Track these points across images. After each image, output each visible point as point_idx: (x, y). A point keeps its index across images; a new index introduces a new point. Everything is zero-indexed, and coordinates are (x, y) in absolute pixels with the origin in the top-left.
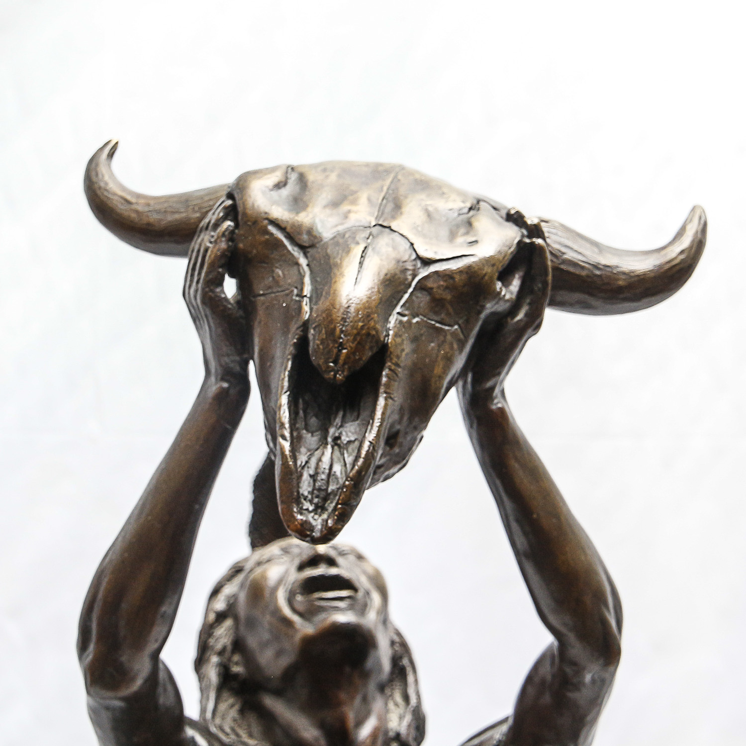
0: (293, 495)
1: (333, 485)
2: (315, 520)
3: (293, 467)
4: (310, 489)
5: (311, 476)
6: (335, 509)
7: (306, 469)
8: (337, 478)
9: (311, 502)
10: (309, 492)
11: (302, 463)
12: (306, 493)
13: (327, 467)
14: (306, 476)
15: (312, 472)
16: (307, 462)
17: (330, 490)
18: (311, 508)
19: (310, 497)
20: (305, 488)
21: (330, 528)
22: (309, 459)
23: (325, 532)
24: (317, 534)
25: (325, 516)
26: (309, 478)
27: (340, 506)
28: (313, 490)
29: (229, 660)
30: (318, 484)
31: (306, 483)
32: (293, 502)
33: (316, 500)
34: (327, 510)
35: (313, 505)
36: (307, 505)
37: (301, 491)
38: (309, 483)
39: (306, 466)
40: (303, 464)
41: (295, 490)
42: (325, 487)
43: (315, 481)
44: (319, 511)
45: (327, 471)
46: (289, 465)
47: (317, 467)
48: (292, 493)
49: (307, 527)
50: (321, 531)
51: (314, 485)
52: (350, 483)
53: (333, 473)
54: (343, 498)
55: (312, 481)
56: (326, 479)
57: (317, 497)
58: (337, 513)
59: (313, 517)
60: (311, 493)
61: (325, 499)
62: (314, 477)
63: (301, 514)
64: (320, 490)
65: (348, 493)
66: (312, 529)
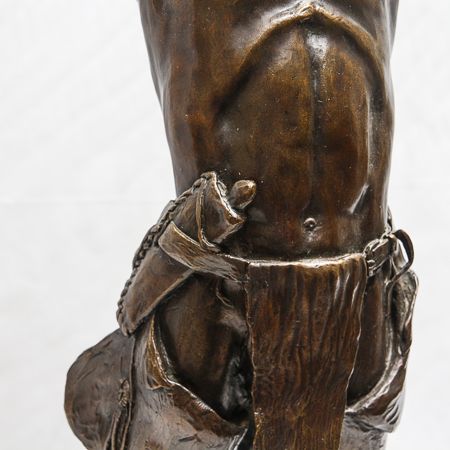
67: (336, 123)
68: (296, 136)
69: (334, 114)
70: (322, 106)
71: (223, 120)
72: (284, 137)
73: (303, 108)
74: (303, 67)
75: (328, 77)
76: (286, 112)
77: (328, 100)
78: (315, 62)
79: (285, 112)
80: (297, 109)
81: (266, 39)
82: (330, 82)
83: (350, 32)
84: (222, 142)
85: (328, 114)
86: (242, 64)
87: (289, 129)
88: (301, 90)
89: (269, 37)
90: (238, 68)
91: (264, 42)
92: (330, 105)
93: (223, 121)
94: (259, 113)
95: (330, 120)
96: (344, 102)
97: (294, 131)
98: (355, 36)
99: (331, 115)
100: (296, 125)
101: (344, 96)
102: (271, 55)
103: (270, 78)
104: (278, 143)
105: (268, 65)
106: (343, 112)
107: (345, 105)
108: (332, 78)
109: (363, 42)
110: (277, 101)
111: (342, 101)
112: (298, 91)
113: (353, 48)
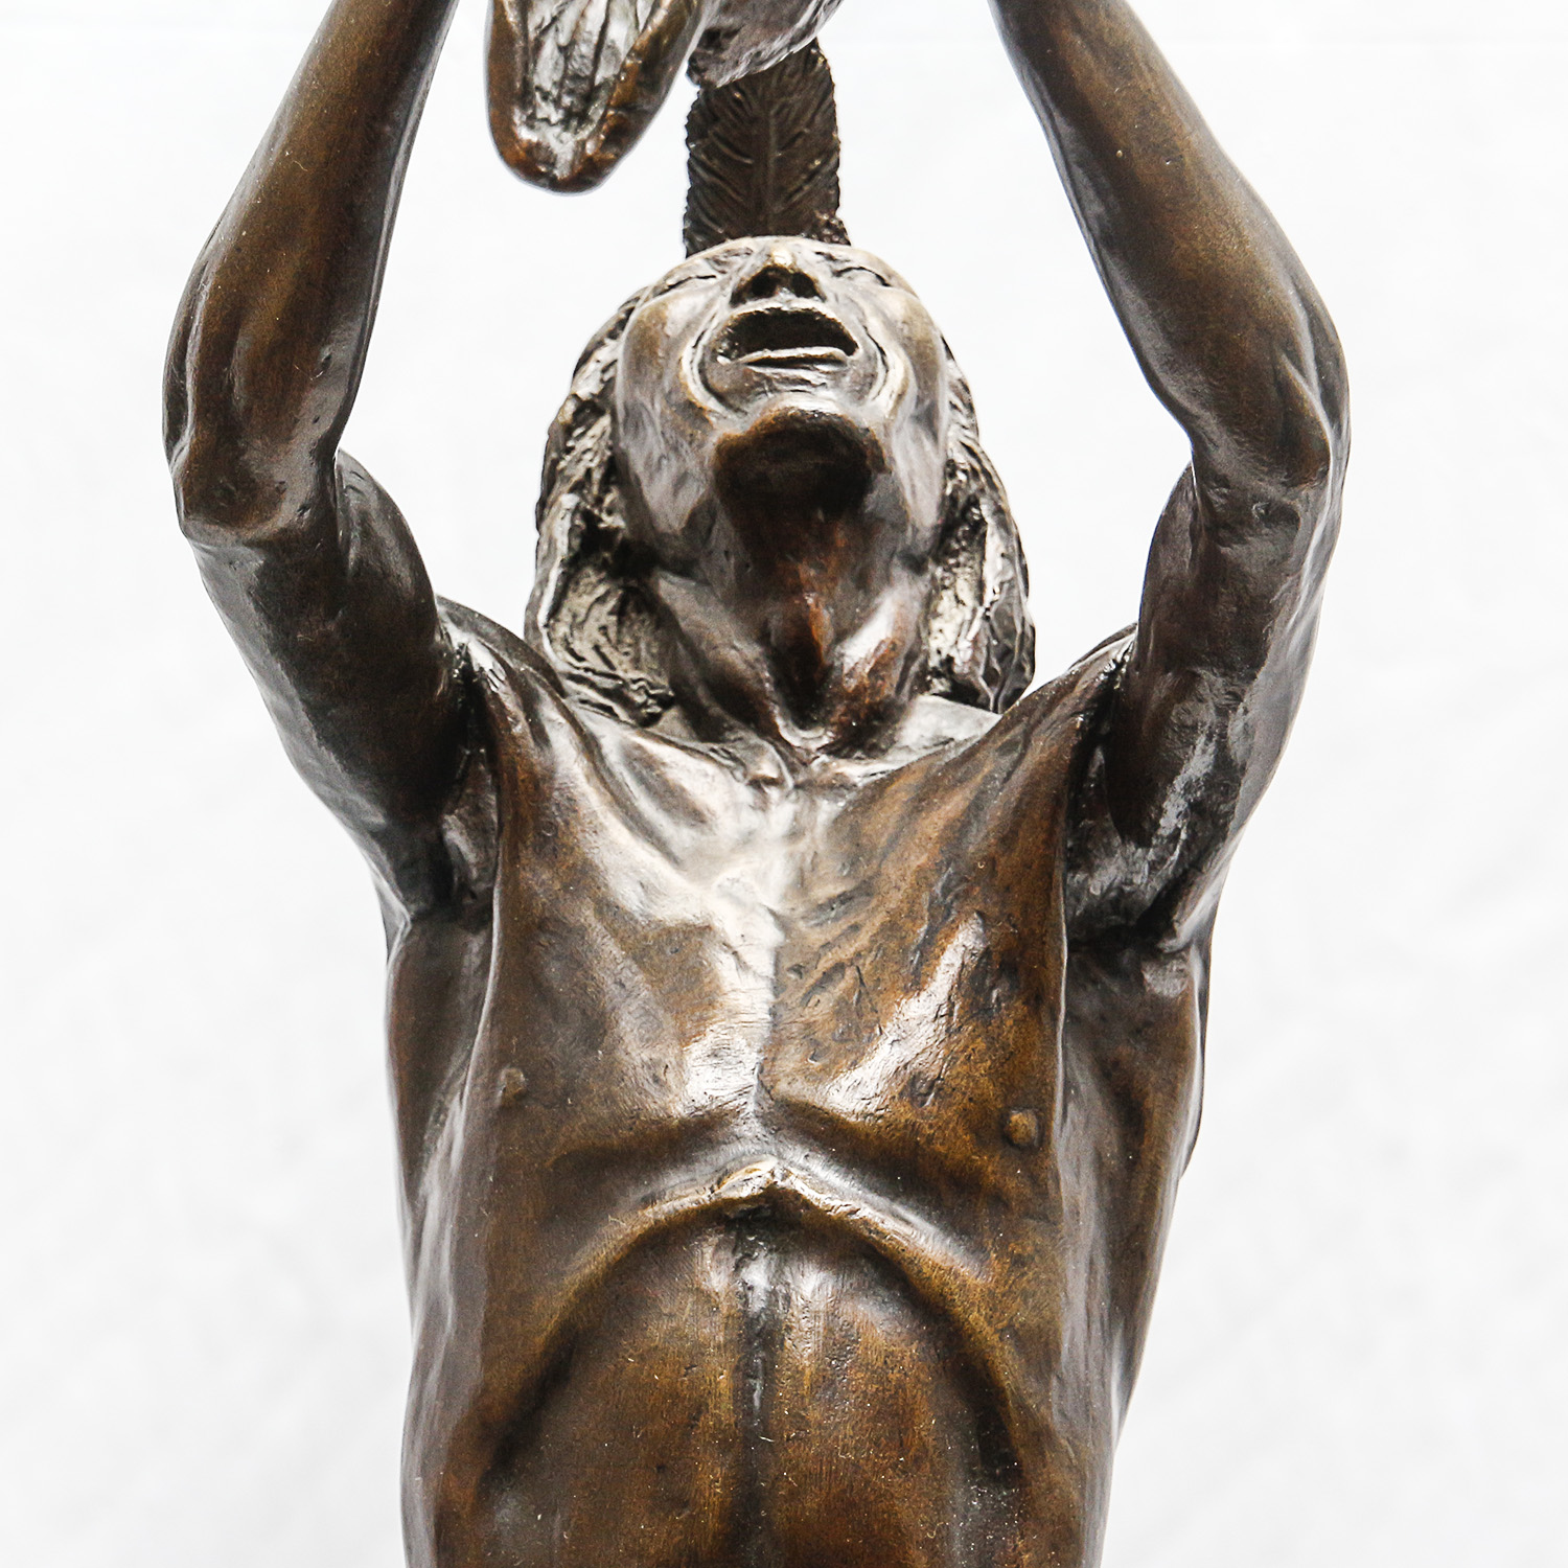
0: (514, 87)
1: (607, 70)
2: (561, 142)
3: (516, 29)
4: (557, 77)
5: (562, 49)
6: (603, 119)
7: (552, 33)
8: (615, 53)
9: (557, 103)
10: (555, 83)
11: (543, 19)
12: (548, 86)
13: (596, 30)
14: (549, 50)
15: (563, 40)
16: (554, 19)
17: (598, 79)
18: (556, 116)
19: (555, 92)
20: (546, 74)
21: (590, 159)
22: (561, 13)
23: (580, 167)
24: (561, 172)
25: (584, 134)
26: (556, 53)
27: (611, 112)
28: (565, 76)
29: (599, 501)
30: (575, 65)
31: (551, 64)
32: (513, 104)
33: (567, 100)
34: (591, 121)
35: (561, 111)
36: (546, 110)
37: (536, 81)
38: (556, 63)
39: (553, 29)
40: (546, 24)
41: (519, 77)
42: (588, 73)
43: (567, 58)
44: (574, 123)
45: (595, 39)
46: (507, 23)
47: (576, 29)
48: (511, 83)
49: (542, 155)
50: (572, 166)
51: (566, 68)
52: (635, 64)
53: (608, 42)
54: (619, 96)
55: (561, 62)
56: (592, 57)
57: (571, 92)
58: (604, 127)
59: (558, 137)
60: (560, 85)
61: (588, 98)
62: (565, 51)
63: (531, 127)
64: (576, 77)
65: (629, 84)
66: (551, 161)
67: (811, 1503)
68: (686, 1538)
69: (805, 1476)
70: (773, 1452)
71: (503, 1490)
72: (652, 1537)
73: (712, 1456)
74: (722, 1339)
75: (798, 1372)
76: (661, 1468)
77: (788, 1436)
78: (763, 1328)
79: (659, 1468)
80: (692, 1459)
81: (620, 1261)
82: (802, 1385)
83: (885, 1248)
84: (494, 1553)
85: (787, 1477)
86: (549, 1329)
87: (667, 1516)
88: (707, 1404)
89: (628, 1256)
90: (540, 1340)
91: (615, 1267)
92: (794, 1451)
93: (505, 1494)
94: (590, 1470)
95: (793, 1494)
96: (841, 1443)
97: (680, 1522)
98: (903, 1258)
99: (796, 1478)
100: (685, 1505)
101: (845, 1428)
102: (631, 1304)
103: (623, 1369)
104: (631, 1557)
105: (621, 1334)
106: (837, 1471)
107: (843, 1453)
108: (807, 1372)
109: (929, 1278)
110: (637, 1434)
111: (837, 1438)
112: (700, 1408)
113: (894, 1295)
